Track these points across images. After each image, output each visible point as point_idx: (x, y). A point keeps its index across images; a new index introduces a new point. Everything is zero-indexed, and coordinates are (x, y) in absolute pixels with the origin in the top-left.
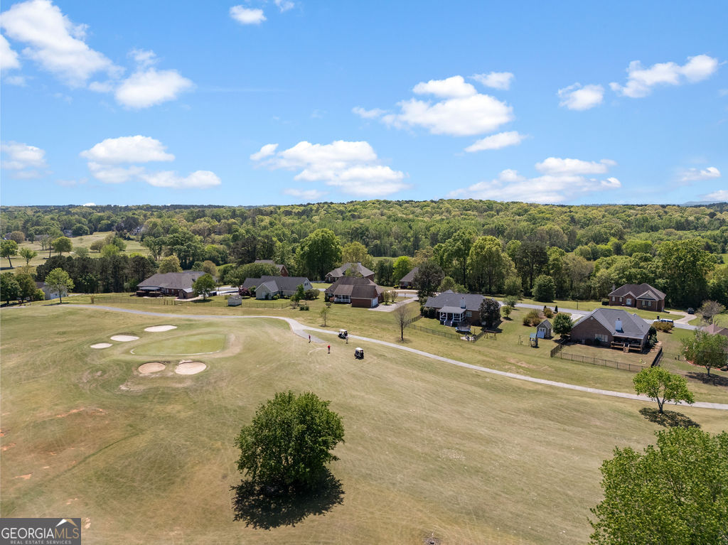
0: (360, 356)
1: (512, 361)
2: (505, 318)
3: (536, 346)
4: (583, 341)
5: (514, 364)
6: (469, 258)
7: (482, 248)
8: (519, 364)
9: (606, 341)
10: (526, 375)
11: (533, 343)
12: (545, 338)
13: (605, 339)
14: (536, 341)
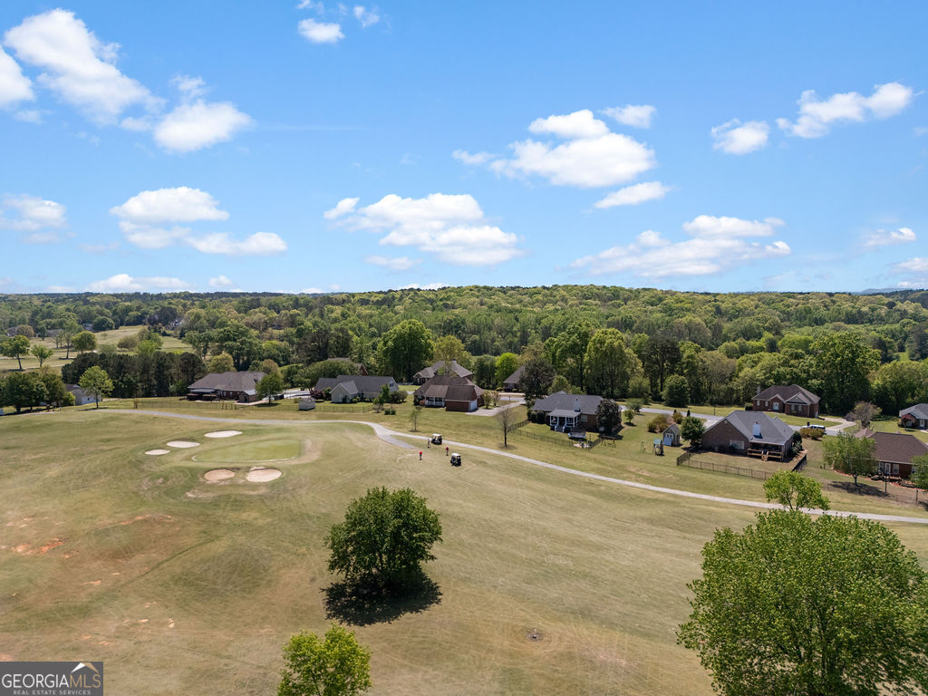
0: (457, 462)
1: (632, 469)
2: (627, 424)
3: (661, 454)
4: (716, 448)
5: (633, 473)
6: (586, 354)
7: (602, 342)
8: (640, 473)
9: (743, 448)
10: (646, 483)
11: (657, 450)
12: (673, 445)
13: (742, 446)
14: (661, 448)
